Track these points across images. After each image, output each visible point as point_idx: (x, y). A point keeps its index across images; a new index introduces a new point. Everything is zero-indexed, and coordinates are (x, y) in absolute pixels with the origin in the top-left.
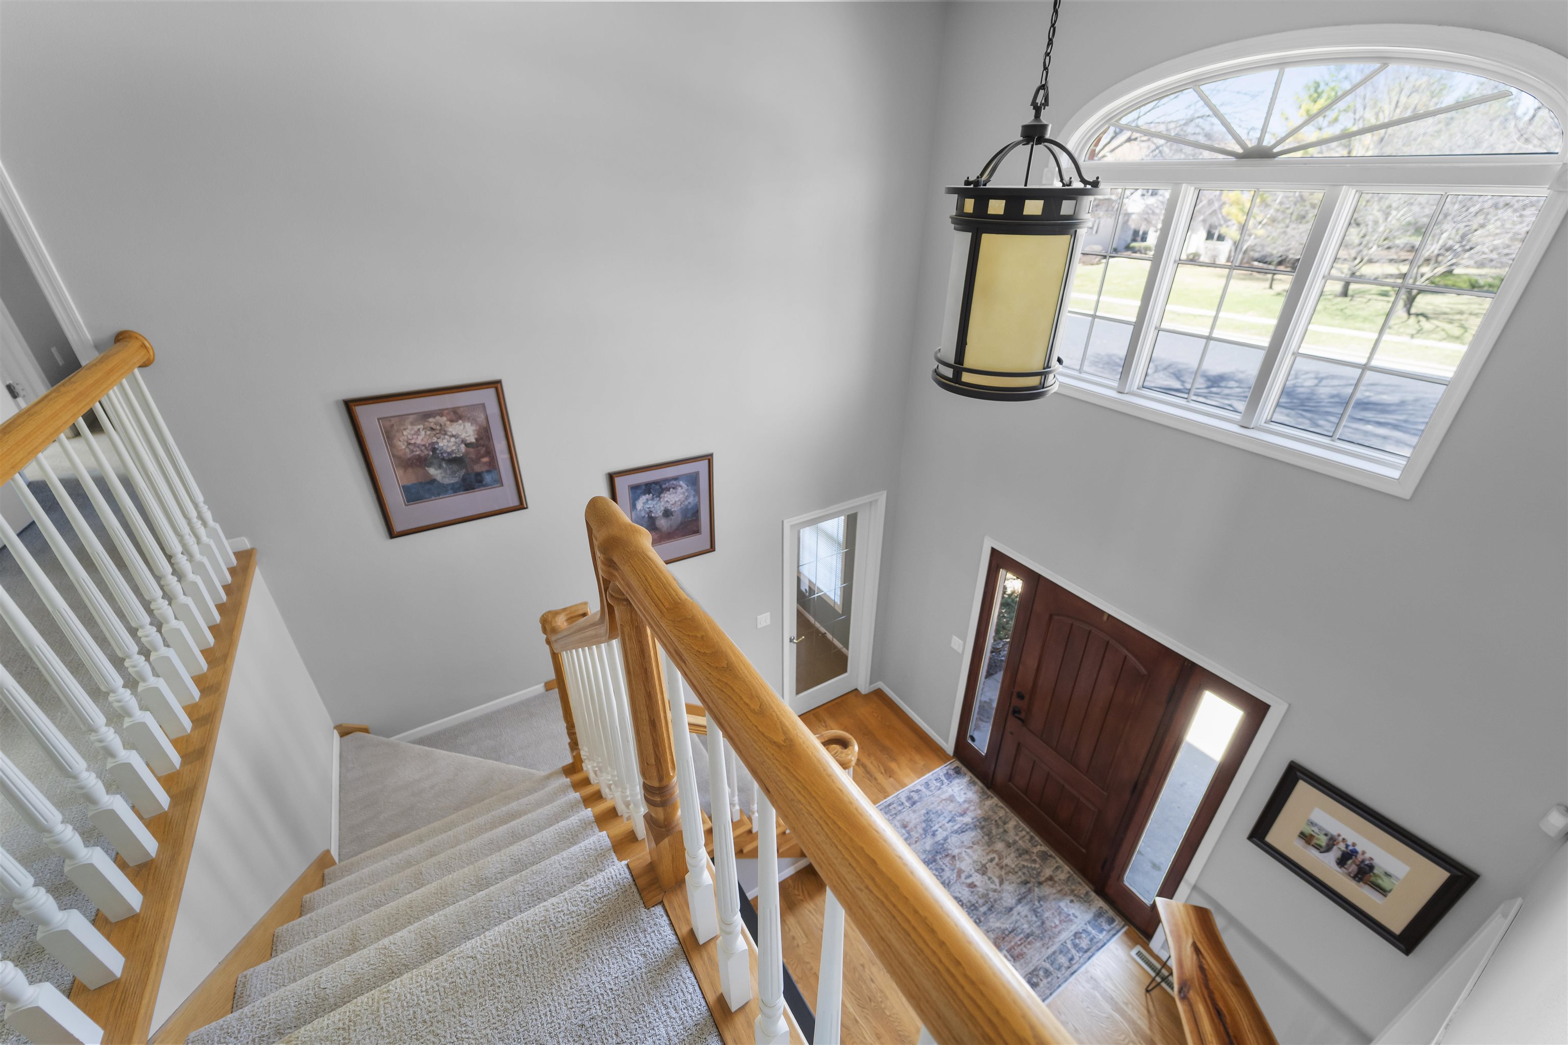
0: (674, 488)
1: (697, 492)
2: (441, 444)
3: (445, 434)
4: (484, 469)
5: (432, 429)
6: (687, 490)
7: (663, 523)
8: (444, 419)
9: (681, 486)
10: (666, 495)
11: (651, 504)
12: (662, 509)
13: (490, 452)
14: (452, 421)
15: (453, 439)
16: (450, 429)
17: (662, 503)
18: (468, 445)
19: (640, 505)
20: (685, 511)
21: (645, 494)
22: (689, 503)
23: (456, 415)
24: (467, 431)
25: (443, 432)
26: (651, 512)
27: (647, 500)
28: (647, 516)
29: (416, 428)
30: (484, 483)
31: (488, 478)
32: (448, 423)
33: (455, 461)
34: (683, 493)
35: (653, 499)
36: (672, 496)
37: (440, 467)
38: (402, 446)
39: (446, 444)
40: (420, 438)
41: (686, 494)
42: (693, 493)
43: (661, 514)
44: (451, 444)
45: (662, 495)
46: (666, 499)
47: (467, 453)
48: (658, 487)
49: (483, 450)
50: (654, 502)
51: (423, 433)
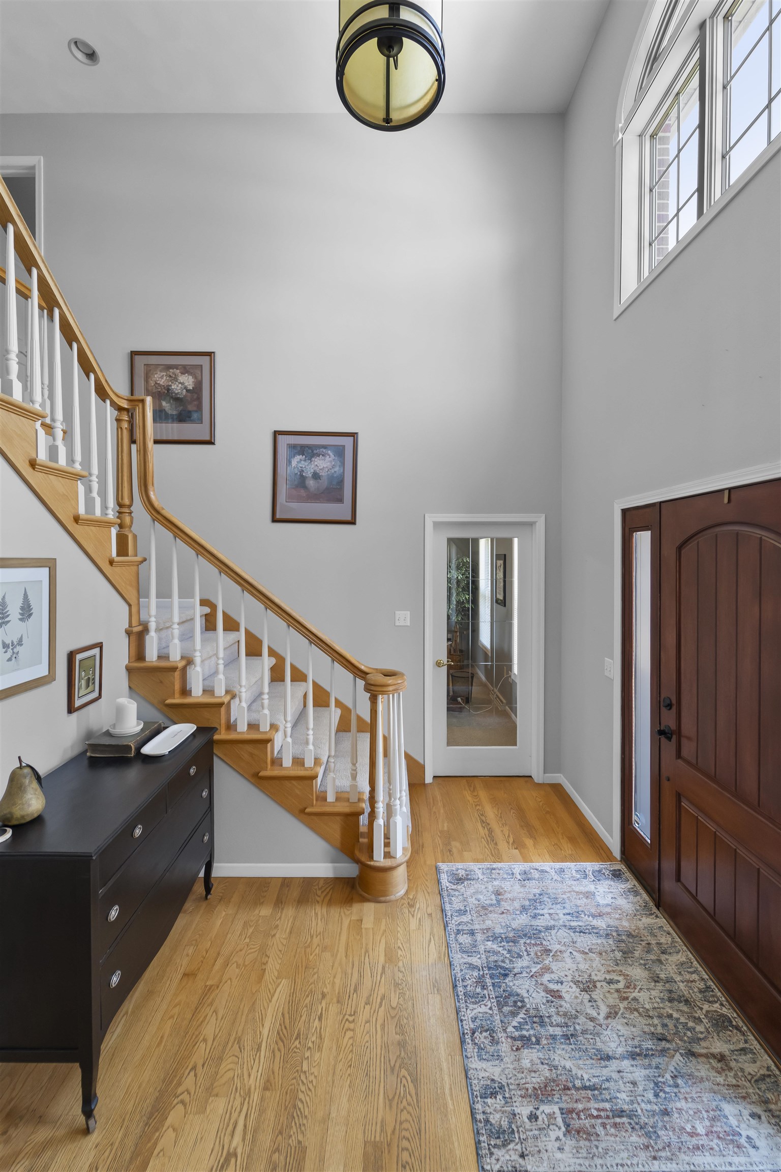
0: (323, 455)
1: (343, 464)
2: (173, 387)
3: (177, 381)
4: (195, 409)
5: (170, 376)
6: (334, 459)
7: (311, 483)
8: (178, 371)
9: (329, 455)
10: (316, 460)
11: (303, 464)
12: (312, 471)
13: (199, 399)
14: (182, 373)
15: (180, 385)
16: (180, 378)
17: (313, 466)
18: (188, 391)
19: (294, 462)
20: (331, 478)
21: (299, 455)
22: (335, 472)
23: (185, 370)
24: (188, 381)
25: (175, 379)
26: (303, 471)
27: (301, 460)
28: (299, 473)
29: (162, 374)
30: (192, 418)
31: (195, 416)
32: (180, 374)
33: (177, 400)
34: (331, 462)
35: (305, 460)
36: (321, 462)
37: (169, 402)
38: (152, 383)
39: (176, 388)
40: (163, 381)
41: (333, 463)
42: (339, 463)
43: (310, 475)
44: (178, 388)
45: (313, 459)
46: (316, 463)
47: (185, 396)
48: (310, 451)
49: (195, 396)
50: (306, 464)
51: (165, 378)
